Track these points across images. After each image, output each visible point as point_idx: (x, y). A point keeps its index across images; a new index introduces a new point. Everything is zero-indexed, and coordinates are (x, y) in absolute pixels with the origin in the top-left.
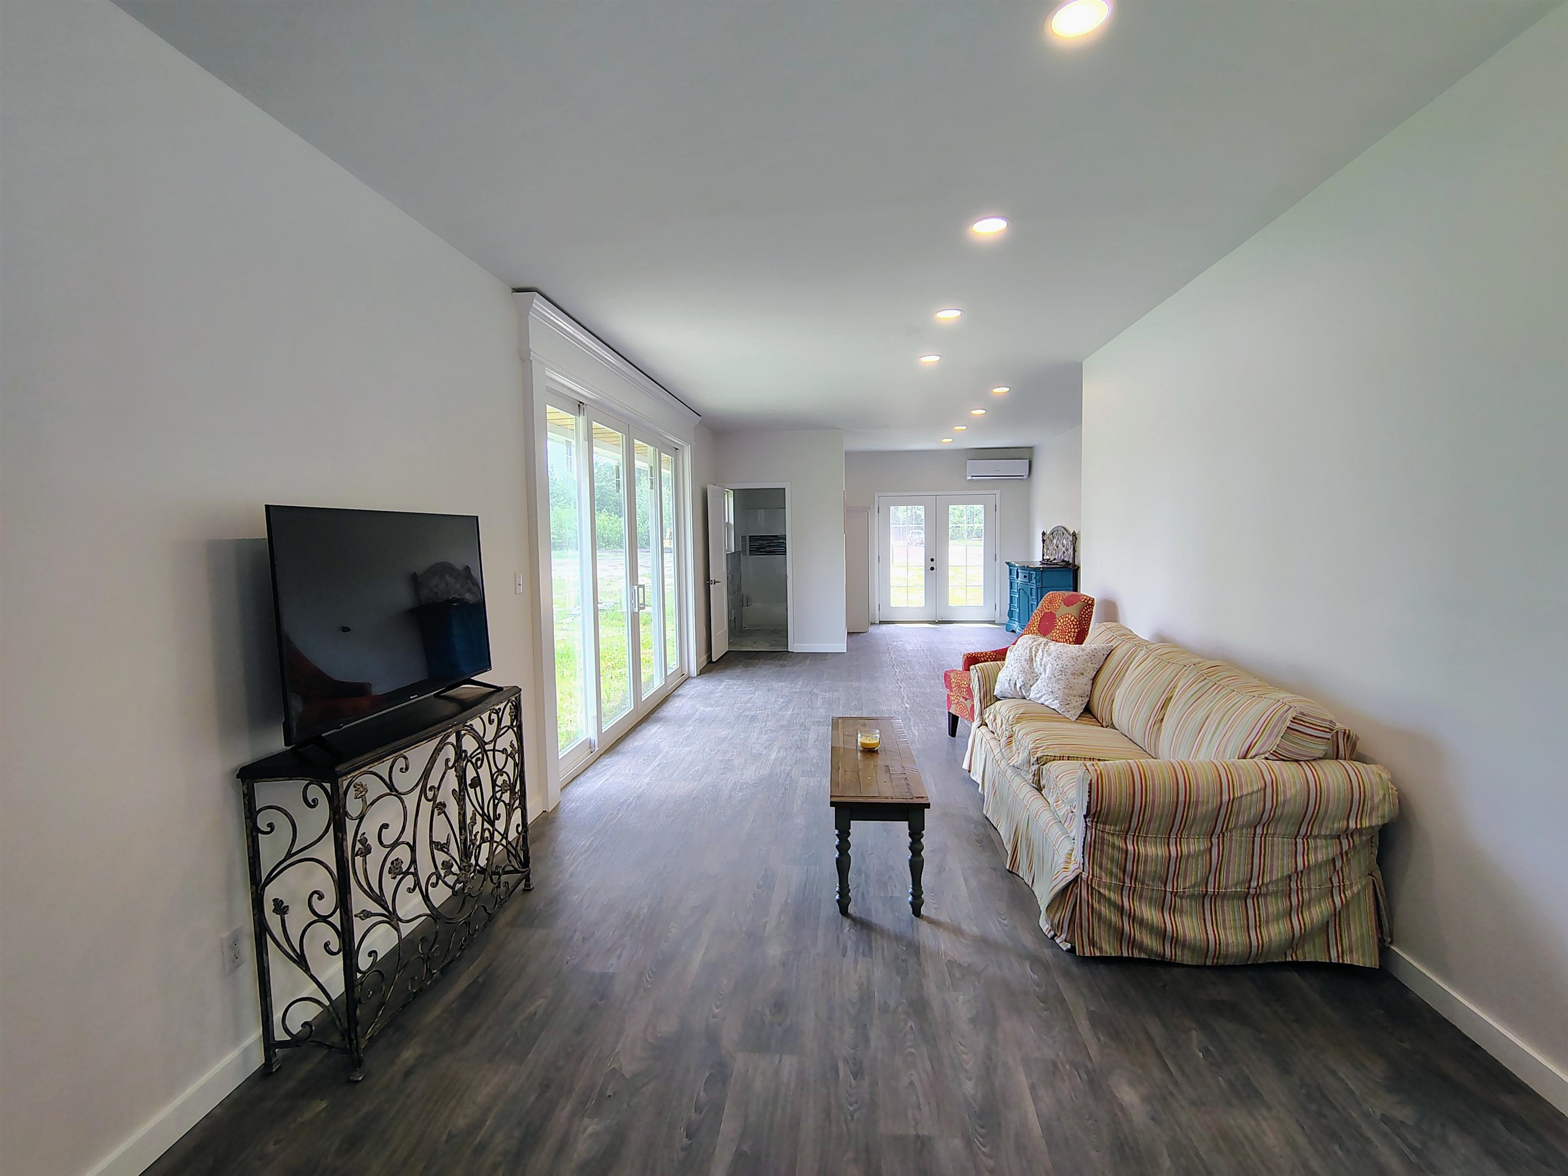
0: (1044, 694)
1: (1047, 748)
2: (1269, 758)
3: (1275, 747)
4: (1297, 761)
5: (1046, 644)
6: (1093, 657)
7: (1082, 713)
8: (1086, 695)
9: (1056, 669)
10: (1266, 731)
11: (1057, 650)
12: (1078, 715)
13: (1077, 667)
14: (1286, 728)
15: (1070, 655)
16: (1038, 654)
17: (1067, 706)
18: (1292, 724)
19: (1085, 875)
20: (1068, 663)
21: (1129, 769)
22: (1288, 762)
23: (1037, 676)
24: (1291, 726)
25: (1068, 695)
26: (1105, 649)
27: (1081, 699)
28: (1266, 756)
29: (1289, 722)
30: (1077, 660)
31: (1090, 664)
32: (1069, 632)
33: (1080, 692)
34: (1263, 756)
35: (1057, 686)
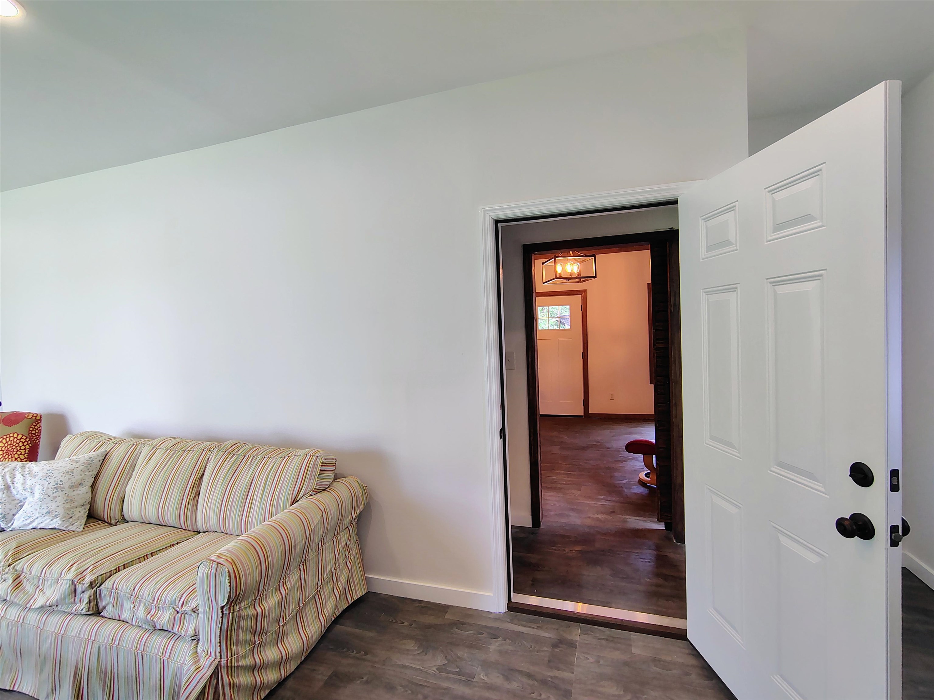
0: (37, 518)
1: (95, 568)
2: (312, 494)
3: (315, 485)
4: (324, 490)
5: (23, 467)
6: (89, 466)
7: (86, 521)
8: (87, 503)
9: (48, 488)
10: (307, 477)
11: (43, 469)
12: (83, 524)
13: (74, 480)
14: (319, 471)
15: (63, 470)
16: (16, 479)
17: (71, 520)
18: (322, 467)
19: (223, 662)
20: (62, 479)
21: (249, 545)
22: (321, 493)
23: (20, 502)
24: (322, 469)
25: (69, 509)
26: (100, 455)
27: (83, 508)
28: (311, 493)
29: (320, 466)
30: (73, 473)
31: (87, 473)
32: (18, 451)
33: (81, 502)
34: (308, 495)
35: (54, 505)
